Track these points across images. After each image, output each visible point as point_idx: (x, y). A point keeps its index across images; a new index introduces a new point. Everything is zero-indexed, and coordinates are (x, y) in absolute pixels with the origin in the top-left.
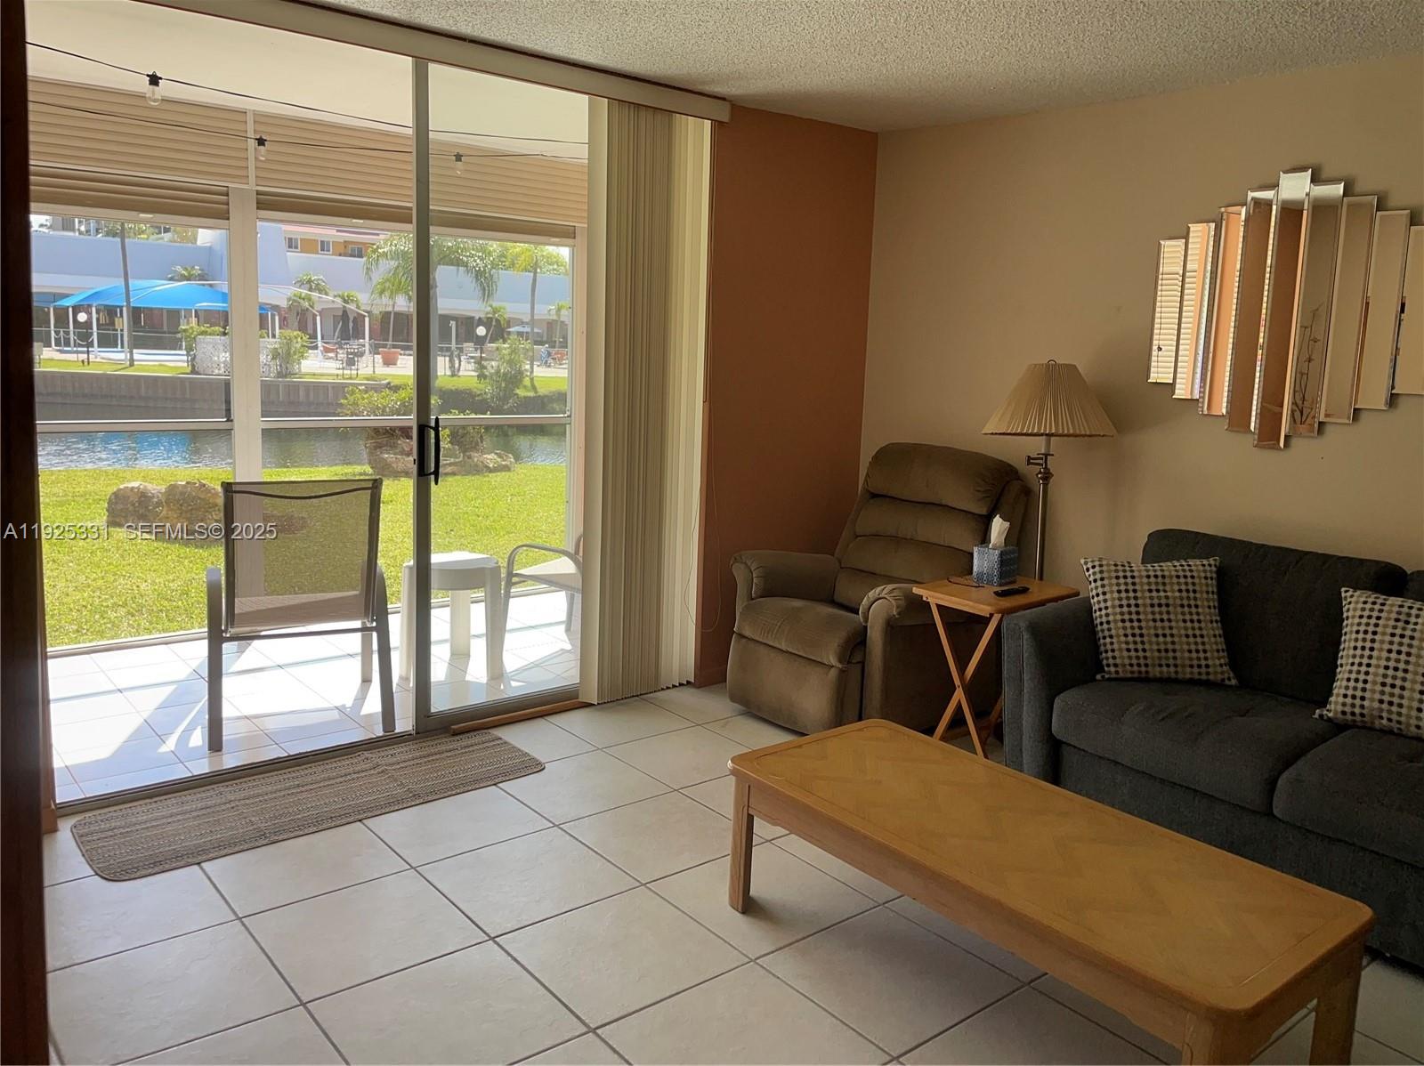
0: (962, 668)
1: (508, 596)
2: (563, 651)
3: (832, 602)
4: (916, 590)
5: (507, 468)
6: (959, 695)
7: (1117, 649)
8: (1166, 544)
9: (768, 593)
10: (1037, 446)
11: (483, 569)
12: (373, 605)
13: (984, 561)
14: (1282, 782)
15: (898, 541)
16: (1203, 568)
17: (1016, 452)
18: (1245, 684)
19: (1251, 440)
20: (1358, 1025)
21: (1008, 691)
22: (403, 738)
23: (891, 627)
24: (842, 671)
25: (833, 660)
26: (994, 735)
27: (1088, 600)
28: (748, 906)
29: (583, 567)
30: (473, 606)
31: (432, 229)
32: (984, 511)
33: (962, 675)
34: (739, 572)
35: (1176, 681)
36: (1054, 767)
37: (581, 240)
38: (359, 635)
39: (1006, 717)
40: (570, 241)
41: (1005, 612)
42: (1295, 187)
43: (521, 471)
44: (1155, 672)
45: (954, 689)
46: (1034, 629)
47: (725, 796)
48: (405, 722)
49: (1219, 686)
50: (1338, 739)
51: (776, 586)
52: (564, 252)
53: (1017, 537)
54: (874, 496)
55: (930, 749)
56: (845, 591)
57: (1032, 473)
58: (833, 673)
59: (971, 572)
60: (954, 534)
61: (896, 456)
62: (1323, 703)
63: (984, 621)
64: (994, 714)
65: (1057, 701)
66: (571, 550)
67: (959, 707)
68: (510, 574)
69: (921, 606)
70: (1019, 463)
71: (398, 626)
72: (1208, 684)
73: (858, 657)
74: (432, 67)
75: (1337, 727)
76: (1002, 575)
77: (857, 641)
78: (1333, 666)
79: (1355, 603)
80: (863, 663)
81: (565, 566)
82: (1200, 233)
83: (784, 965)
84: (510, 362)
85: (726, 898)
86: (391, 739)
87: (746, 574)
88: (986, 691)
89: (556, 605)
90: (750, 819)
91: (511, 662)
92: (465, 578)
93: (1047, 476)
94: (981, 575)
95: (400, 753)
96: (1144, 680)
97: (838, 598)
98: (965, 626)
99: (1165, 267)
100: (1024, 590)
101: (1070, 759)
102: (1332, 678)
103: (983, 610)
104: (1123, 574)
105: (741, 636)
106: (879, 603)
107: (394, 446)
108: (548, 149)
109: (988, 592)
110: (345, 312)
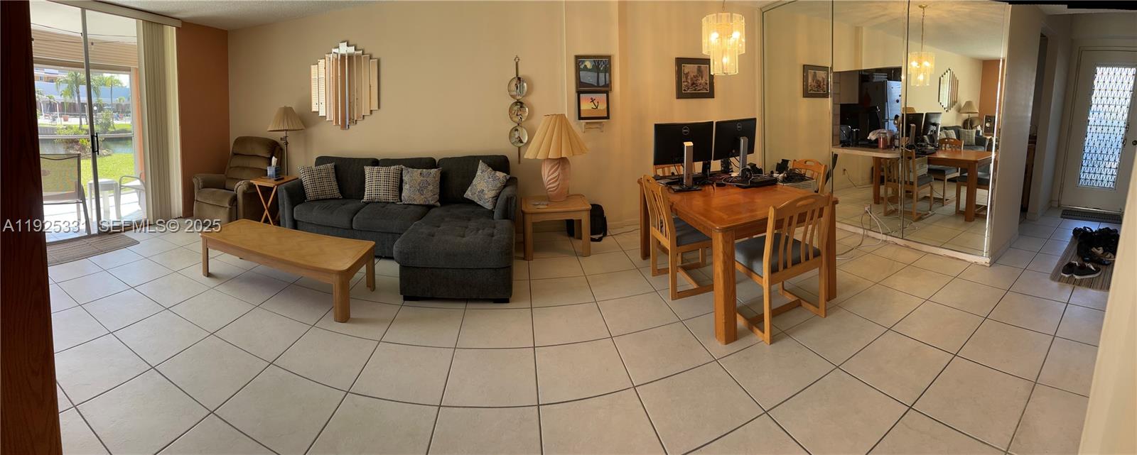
0: (267, 204)
1: (120, 194)
2: (139, 210)
3: (225, 189)
4: (251, 181)
5: (110, 155)
6: (266, 212)
7: (310, 192)
8: (321, 160)
9: (205, 187)
10: (283, 134)
11: (112, 184)
12: (80, 195)
13: (271, 171)
14: (354, 219)
15: (244, 168)
16: (330, 166)
17: (277, 137)
18: (344, 198)
19: (339, 127)
20: (376, 273)
21: (281, 208)
22: (94, 235)
23: (245, 194)
24: (230, 209)
25: (227, 205)
26: (278, 223)
27: (301, 179)
28: (209, 275)
29: (145, 185)
30: (110, 198)
31: (91, 70)
32: (269, 156)
33: (266, 207)
34: (195, 181)
35: (326, 199)
36: (295, 225)
37: (133, 72)
38: (75, 204)
39: (281, 215)
40: (129, 72)
41: (278, 185)
42: (344, 49)
43: (114, 156)
44: (321, 197)
45: (264, 210)
46: (287, 189)
47: (199, 248)
48: (94, 231)
49: (338, 199)
50: (367, 206)
51: (207, 185)
52: (124, 79)
53: (280, 163)
54: (235, 154)
55: (259, 227)
56: (228, 185)
57: (282, 143)
58: (228, 209)
59: (267, 175)
60: (260, 164)
61: (241, 141)
62: (363, 198)
63: (272, 189)
64: (277, 218)
65: (295, 209)
66: (139, 176)
67: (267, 215)
68: (121, 186)
69: (252, 186)
70: (278, 140)
71: (90, 202)
72: (335, 199)
73: (235, 204)
74: (87, 11)
75: (367, 203)
76: (276, 175)
77: (235, 199)
78: (364, 188)
79: (367, 169)
80: (237, 206)
81: (137, 183)
82: (322, 62)
83: (222, 288)
84: (106, 119)
85: (202, 273)
86: (90, 236)
87: (197, 182)
88: (274, 210)
89: (134, 197)
90: (207, 249)
91: (124, 213)
92: (109, 187)
93: (287, 143)
94: (270, 175)
95: (94, 239)
96: (318, 200)
97: (226, 187)
98: (267, 191)
99: (314, 76)
100: (283, 179)
101: (300, 224)
102: (364, 191)
103: (272, 185)
104: (310, 170)
105: (197, 201)
106: (240, 187)
107: (73, 148)
108: (120, 39)
109: (273, 180)
110: (50, 102)
